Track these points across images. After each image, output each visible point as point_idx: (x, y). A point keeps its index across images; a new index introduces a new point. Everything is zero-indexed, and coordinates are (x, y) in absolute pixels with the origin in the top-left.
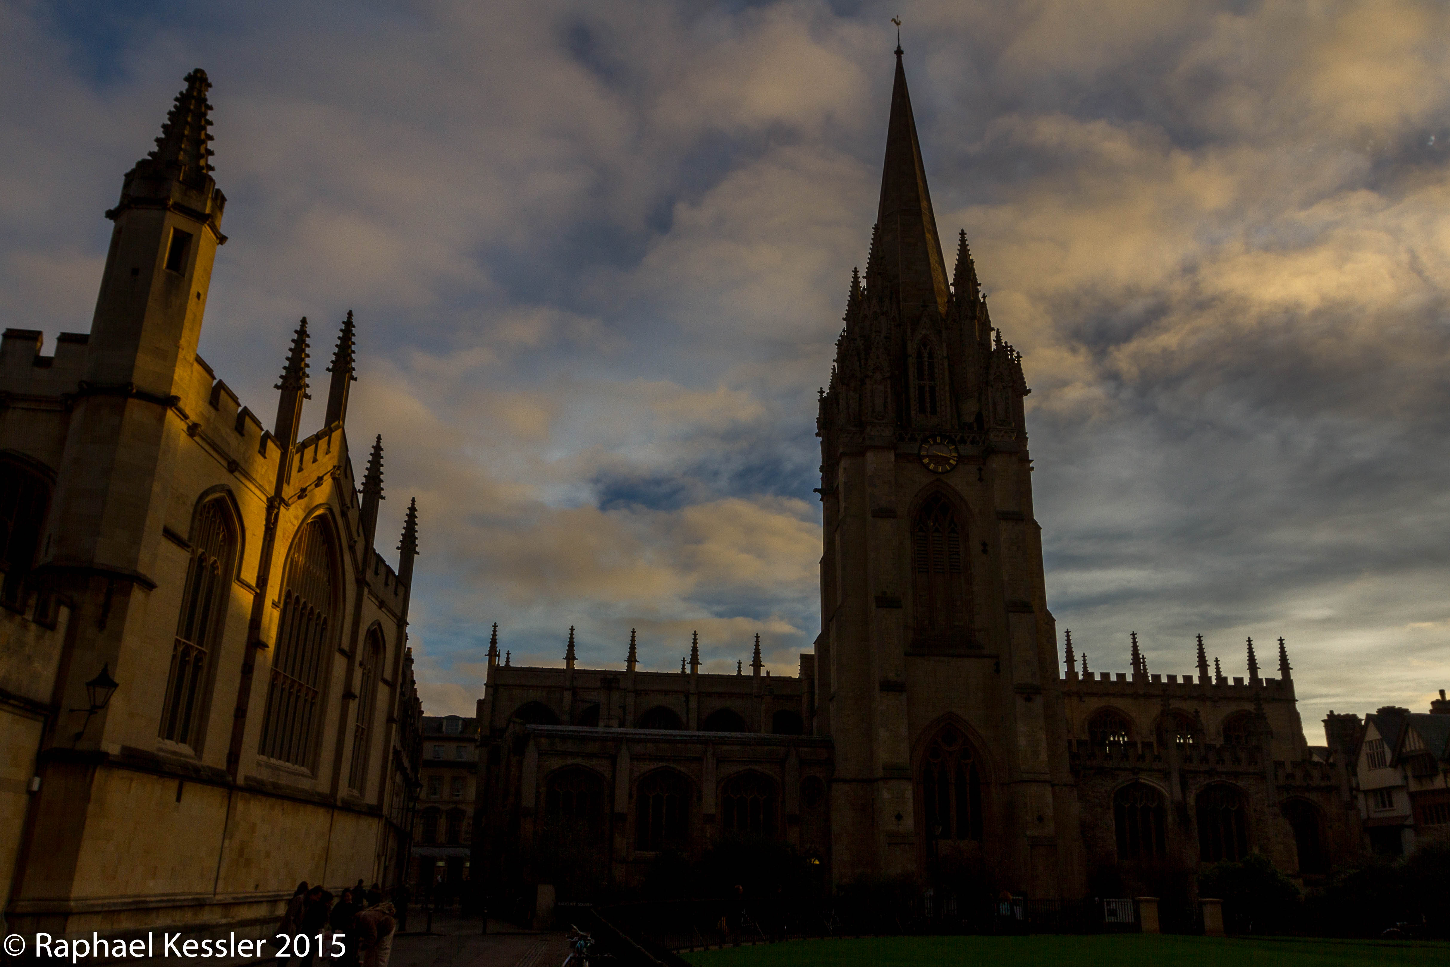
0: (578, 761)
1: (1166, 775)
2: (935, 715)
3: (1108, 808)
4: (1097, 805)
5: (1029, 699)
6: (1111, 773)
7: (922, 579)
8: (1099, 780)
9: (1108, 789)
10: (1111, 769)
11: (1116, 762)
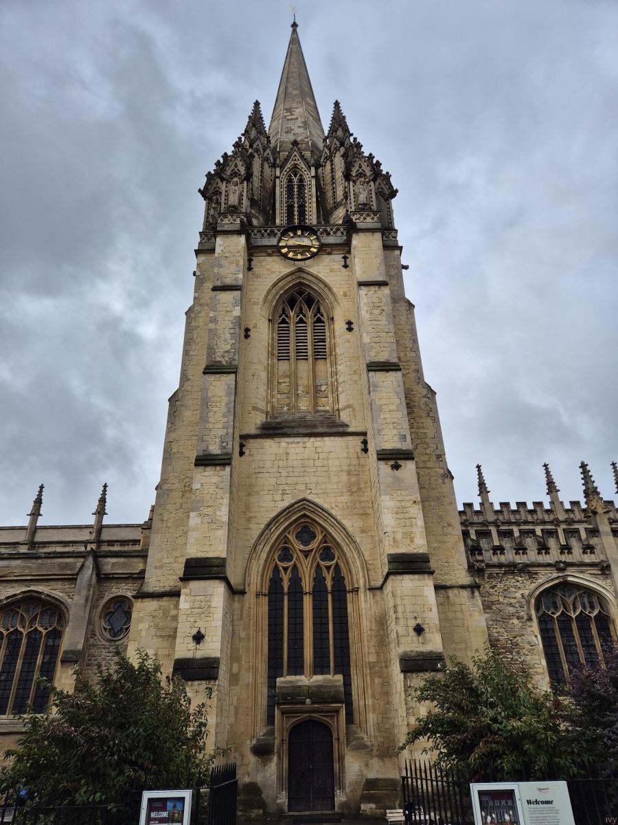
1: (604, 571)
2: (286, 504)
3: (530, 619)
4: (511, 616)
5: (396, 467)
6: (526, 570)
7: (283, 367)
8: (511, 581)
9: (527, 592)
10: (527, 565)
11: (532, 556)
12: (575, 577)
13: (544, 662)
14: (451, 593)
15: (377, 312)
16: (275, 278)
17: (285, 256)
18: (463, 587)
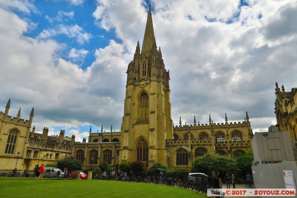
0: (81, 149)
1: (188, 146)
2: (139, 136)
3: (175, 154)
4: (172, 153)
5: (152, 132)
6: (175, 146)
7: (141, 109)
8: (173, 148)
9: (175, 150)
10: (176, 145)
11: (177, 144)
12: (183, 147)
13: (176, 160)
14: (162, 150)
15: (153, 100)
16: (139, 91)
17: (140, 87)
18: (164, 149)
